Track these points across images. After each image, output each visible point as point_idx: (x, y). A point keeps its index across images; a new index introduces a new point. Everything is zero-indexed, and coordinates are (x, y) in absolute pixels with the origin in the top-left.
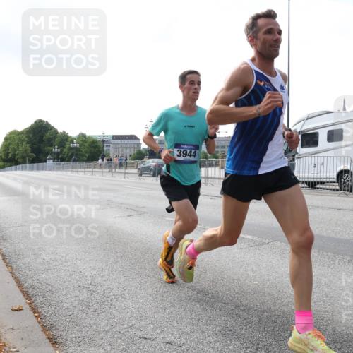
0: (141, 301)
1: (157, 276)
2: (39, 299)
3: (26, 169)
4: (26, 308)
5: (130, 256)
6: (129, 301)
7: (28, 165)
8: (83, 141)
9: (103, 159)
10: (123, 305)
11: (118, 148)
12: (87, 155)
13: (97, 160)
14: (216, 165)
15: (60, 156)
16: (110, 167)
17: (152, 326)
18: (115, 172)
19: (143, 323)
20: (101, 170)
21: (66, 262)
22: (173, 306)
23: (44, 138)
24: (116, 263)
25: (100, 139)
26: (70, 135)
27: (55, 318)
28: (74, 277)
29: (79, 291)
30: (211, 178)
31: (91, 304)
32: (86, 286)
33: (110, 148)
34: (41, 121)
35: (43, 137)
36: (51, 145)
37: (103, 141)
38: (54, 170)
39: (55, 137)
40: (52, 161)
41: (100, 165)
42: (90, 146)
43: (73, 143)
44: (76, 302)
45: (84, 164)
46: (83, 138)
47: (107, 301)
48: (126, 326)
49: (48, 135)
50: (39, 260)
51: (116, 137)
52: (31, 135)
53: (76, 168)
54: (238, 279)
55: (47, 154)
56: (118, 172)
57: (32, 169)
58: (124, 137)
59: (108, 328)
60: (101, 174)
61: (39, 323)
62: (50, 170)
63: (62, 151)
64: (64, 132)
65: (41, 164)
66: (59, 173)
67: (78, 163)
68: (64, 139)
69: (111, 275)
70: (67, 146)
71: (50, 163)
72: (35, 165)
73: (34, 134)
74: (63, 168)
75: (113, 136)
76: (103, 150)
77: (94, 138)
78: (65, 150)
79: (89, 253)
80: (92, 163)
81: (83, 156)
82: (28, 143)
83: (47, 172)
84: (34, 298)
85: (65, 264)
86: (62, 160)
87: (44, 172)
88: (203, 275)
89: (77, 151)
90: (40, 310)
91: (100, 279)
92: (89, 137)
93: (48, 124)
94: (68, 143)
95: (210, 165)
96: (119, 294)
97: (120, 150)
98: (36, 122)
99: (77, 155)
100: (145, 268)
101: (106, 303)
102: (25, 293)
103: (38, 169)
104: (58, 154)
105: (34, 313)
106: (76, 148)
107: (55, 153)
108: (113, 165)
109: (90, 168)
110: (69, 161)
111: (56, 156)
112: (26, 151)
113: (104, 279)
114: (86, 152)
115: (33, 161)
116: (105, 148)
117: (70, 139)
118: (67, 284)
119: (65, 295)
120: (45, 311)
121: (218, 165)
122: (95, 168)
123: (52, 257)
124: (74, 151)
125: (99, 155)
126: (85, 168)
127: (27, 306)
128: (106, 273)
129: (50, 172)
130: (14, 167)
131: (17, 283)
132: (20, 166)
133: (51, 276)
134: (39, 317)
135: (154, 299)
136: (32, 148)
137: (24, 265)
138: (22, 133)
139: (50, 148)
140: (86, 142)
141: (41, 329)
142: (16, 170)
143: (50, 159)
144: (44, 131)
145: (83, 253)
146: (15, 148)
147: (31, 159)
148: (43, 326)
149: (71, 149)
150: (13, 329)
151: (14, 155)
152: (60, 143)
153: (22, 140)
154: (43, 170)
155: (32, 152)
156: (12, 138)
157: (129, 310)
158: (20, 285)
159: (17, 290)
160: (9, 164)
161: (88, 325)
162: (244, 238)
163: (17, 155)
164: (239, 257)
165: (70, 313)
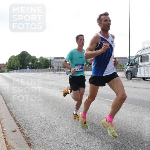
0: (66, 128)
2: (23, 127)
3: (18, 72)
4: (18, 130)
5: (62, 109)
6: (62, 128)
7: (19, 70)
9: (50, 68)
10: (59, 129)
11: (57, 63)
12: (44, 66)
13: (48, 68)
15: (32, 66)
16: (54, 71)
17: (71, 138)
18: (56, 73)
19: (67, 137)
20: (50, 72)
21: (35, 111)
22: (80, 130)
23: (26, 59)
24: (56, 112)
25: (49, 59)
26: (36, 57)
27: (30, 135)
28: (38, 117)
29: (40, 124)
31: (45, 129)
32: (43, 121)
33: (54, 63)
34: (24, 51)
35: (25, 58)
36: (29, 62)
37: (51, 60)
38: (30, 72)
39: (30, 58)
40: (29, 68)
41: (49, 70)
42: (45, 62)
43: (38, 61)
44: (39, 128)
45: (42, 69)
46: (42, 58)
47: (52, 128)
48: (60, 138)
49: (27, 57)
50: (23, 110)
51: (56, 58)
52: (20, 58)
53: (39, 71)
55: (27, 65)
56: (57, 73)
57: (20, 72)
58: (59, 58)
59: (53, 139)
60: (50, 74)
61: (24, 137)
63: (33, 64)
64: (34, 56)
65: (24, 70)
66: (32, 73)
67: (40, 70)
68: (34, 59)
69: (54, 117)
70: (35, 62)
71: (28, 69)
72: (22, 70)
74: (34, 72)
75: (55, 58)
76: (51, 64)
77: (47, 58)
78: (34, 64)
79: (45, 107)
80: (46, 69)
81: (42, 66)
82: (19, 61)
84: (21, 126)
85: (35, 112)
86: (33, 68)
87: (25, 73)
88: (93, 117)
90: (24, 131)
91: (49, 118)
92: (44, 58)
93: (27, 53)
94: (36, 61)
96: (57, 125)
97: (58, 63)
98: (22, 52)
99: (39, 66)
100: (68, 114)
101: (52, 129)
102: (18, 124)
103: (23, 72)
104: (31, 65)
105: (22, 132)
106: (39, 63)
107: (30, 65)
108: (55, 70)
109: (45, 71)
110: (36, 68)
111: (30, 66)
112: (18, 64)
113: (51, 118)
114: (43, 65)
115: (21, 69)
116: (51, 63)
117: (36, 59)
118: (35, 120)
119: (35, 125)
120: (26, 132)
122: (47, 71)
123: (29, 109)
125: (49, 66)
126: (43, 71)
127: (19, 130)
128: (51, 116)
129: (28, 73)
130: (13, 71)
131: (14, 120)
132: (16, 70)
133: (28, 117)
134: (23, 134)
135: (72, 127)
136: (20, 63)
137: (17, 112)
138: (16, 56)
139: (28, 63)
140: (43, 60)
141: (24, 139)
142: (14, 72)
143: (28, 68)
144: (26, 56)
145: (42, 107)
146: (14, 63)
147: (20, 68)
148: (25, 138)
149: (37, 63)
150: (13, 139)
151: (13, 66)
152: (32, 61)
153: (17, 60)
154: (25, 72)
155: (20, 65)
156: (12, 59)
157: (61, 132)
158: (15, 121)
159: (14, 123)
160: (11, 70)
161: (44, 138)
162: (110, 101)
163: (14, 66)
164: (108, 109)
165: (37, 133)
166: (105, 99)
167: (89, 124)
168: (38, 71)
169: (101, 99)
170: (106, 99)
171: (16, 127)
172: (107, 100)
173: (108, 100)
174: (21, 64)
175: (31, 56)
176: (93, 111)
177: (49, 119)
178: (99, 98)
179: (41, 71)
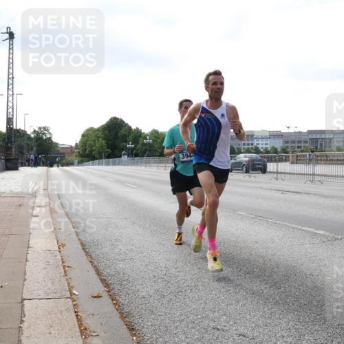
0: (214, 293)
1: (229, 269)
2: (117, 287)
3: (102, 164)
4: (105, 295)
6: (203, 292)
7: (104, 160)
8: (155, 137)
10: (196, 296)
12: (159, 151)
14: (286, 161)
15: (134, 152)
17: (225, 318)
19: (216, 314)
21: (141, 253)
22: (246, 299)
23: (119, 134)
26: (143, 131)
27: (132, 306)
28: (149, 267)
29: (155, 282)
30: (281, 173)
31: (166, 294)
32: (161, 276)
34: (115, 119)
35: (117, 133)
36: (126, 142)
38: (128, 165)
39: (129, 134)
40: (126, 156)
43: (146, 139)
44: (152, 292)
45: (157, 159)
46: (155, 134)
48: (199, 316)
49: (122, 132)
50: (117, 251)
52: (106, 132)
53: (149, 163)
54: (311, 275)
55: (122, 149)
57: (108, 164)
59: (182, 317)
61: (117, 310)
62: (125, 165)
63: (136, 146)
64: (138, 129)
65: (117, 160)
66: (134, 167)
67: (151, 159)
68: (138, 135)
69: (185, 266)
70: (141, 142)
71: (125, 158)
72: (111, 160)
73: (110, 131)
74: (137, 164)
78: (139, 146)
79: (164, 245)
80: (164, 159)
81: (156, 151)
82: (104, 139)
83: (122, 167)
84: (112, 287)
85: (141, 255)
86: (136, 155)
87: (119, 167)
88: (275, 269)
89: (150, 147)
90: (118, 298)
92: (161, 133)
93: (122, 121)
94: (141, 139)
95: (281, 160)
96: (193, 285)
98: (111, 119)
99: (150, 151)
101: (180, 294)
102: (103, 281)
103: (114, 164)
104: (132, 149)
105: (113, 300)
106: (149, 143)
107: (129, 149)
109: (163, 163)
110: (142, 156)
111: (130, 151)
112: (102, 147)
113: (178, 270)
114: (159, 148)
115: (109, 157)
117: (143, 135)
118: (142, 274)
119: (142, 285)
120: (122, 299)
121: (289, 160)
122: (167, 163)
123: (129, 247)
124: (146, 147)
126: (158, 163)
127: (106, 294)
128: (179, 264)
129: (125, 167)
130: (91, 162)
131: (96, 271)
132: (97, 161)
133: (128, 266)
134: (117, 305)
135: (227, 291)
136: (108, 144)
137: (103, 254)
138: (98, 130)
139: (124, 144)
140: (159, 138)
141: (118, 315)
142: (93, 165)
143: (124, 154)
144: (119, 128)
145: (158, 245)
146: (93, 143)
147: (107, 155)
148: (121, 313)
149: (144, 144)
150: (93, 315)
151: (92, 151)
152: (134, 139)
153: (99, 137)
154: (118, 164)
155: (108, 148)
156: (89, 135)
157: (203, 301)
158: (99, 273)
159: (97, 278)
160: (87, 159)
161: (163, 314)
162: (316, 233)
163: (94, 150)
164: (311, 252)
165: (146, 302)
166: (303, 228)
167: (267, 286)
168: (146, 163)
169: (293, 228)
170: (306, 228)
171: (100, 288)
172: (309, 229)
173: (312, 230)
174: (109, 146)
175: (130, 128)
176: (274, 255)
177: (173, 271)
178: (288, 224)
179: (154, 163)
